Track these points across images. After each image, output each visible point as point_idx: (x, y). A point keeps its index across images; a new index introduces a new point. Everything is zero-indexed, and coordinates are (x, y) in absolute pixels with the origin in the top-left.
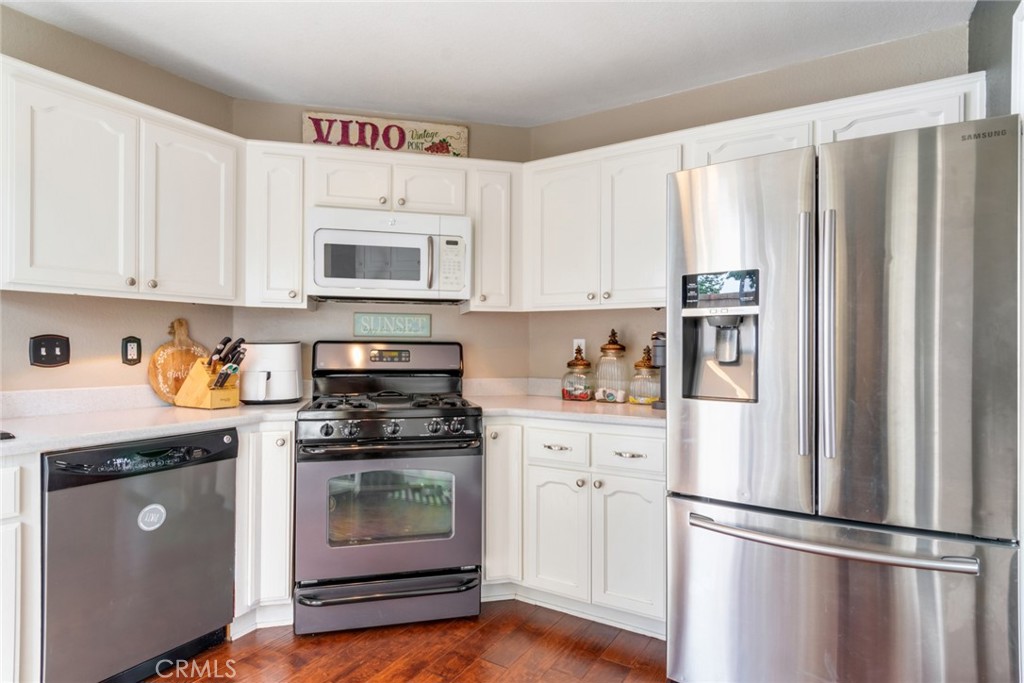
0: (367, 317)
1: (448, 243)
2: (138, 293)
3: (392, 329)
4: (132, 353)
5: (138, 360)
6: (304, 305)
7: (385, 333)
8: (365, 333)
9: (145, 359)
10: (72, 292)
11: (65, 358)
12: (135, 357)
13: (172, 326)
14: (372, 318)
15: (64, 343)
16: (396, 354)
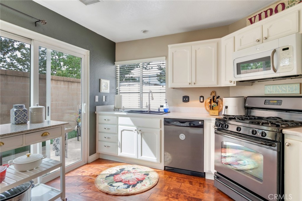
0: (269, 86)
1: (284, 50)
2: (192, 86)
3: (280, 91)
4: (202, 100)
5: (203, 102)
6: (235, 85)
7: (277, 93)
8: (269, 93)
9: (204, 101)
10: (180, 87)
11: (188, 101)
12: (202, 101)
13: (211, 93)
14: (272, 87)
15: (188, 97)
16: (276, 102)
